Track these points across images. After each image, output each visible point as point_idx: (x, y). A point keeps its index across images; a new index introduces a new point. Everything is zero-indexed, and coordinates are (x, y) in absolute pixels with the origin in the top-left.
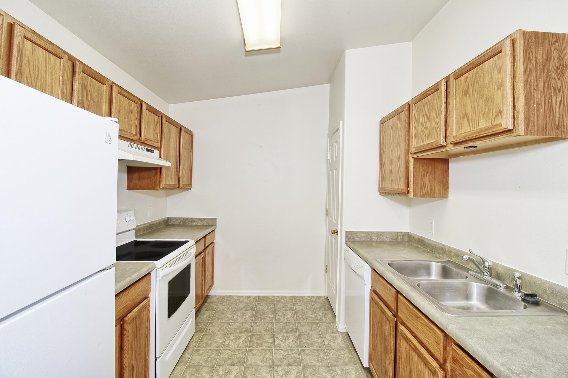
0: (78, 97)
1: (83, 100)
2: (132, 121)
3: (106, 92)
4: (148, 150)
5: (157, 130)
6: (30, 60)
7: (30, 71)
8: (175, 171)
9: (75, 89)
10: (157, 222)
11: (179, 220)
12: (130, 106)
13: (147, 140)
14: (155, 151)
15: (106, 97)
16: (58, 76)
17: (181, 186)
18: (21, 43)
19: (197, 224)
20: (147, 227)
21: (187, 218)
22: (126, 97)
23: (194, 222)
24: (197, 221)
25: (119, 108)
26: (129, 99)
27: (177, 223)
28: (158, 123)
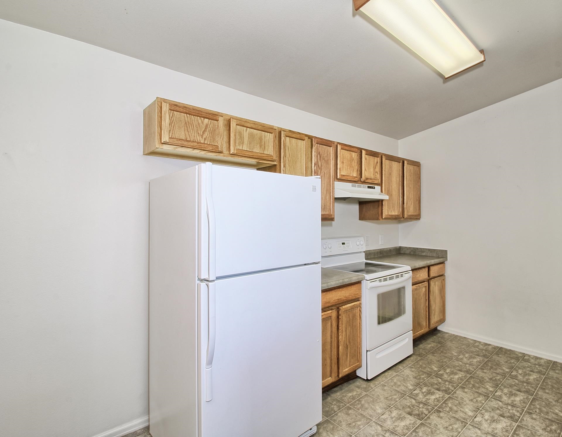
0: (315, 161)
1: (318, 161)
2: (353, 167)
3: (333, 152)
4: (369, 187)
5: (377, 169)
6: (289, 147)
7: (289, 154)
8: (399, 202)
9: (313, 156)
10: (388, 249)
11: (410, 249)
12: (352, 156)
13: (367, 180)
14: (376, 187)
15: (333, 155)
16: (303, 151)
17: (405, 216)
18: (284, 140)
19: (427, 255)
20: (378, 253)
21: (417, 248)
22: (347, 150)
23: (423, 252)
24: (426, 252)
25: (343, 160)
26: (350, 151)
27: (408, 252)
28: (378, 163)
